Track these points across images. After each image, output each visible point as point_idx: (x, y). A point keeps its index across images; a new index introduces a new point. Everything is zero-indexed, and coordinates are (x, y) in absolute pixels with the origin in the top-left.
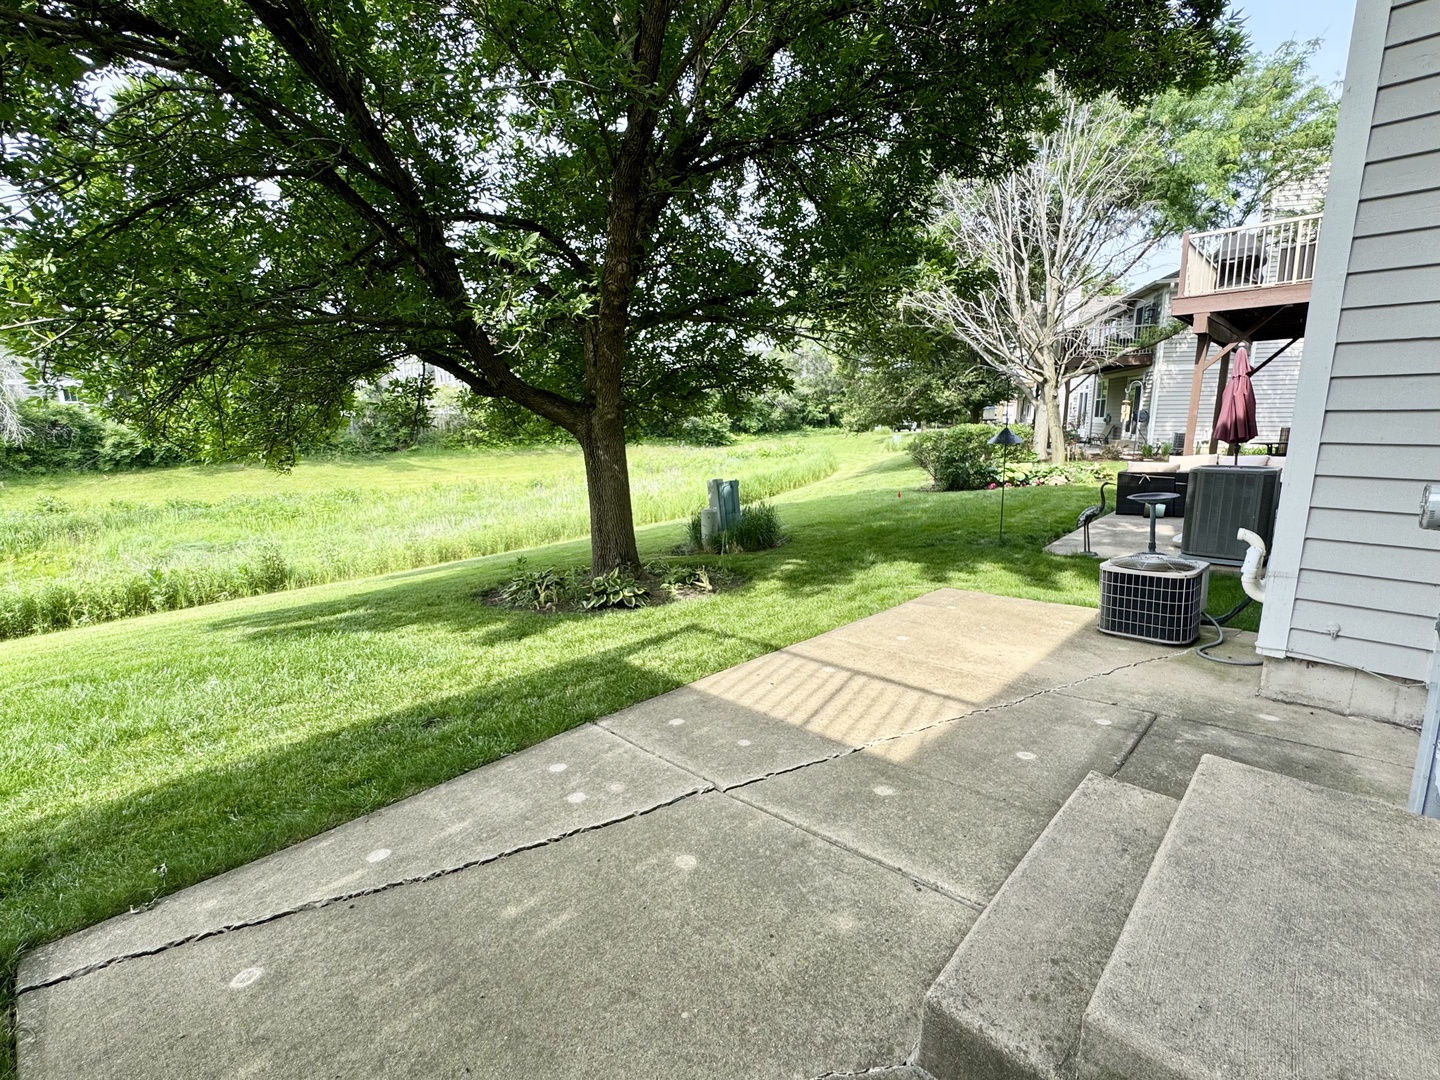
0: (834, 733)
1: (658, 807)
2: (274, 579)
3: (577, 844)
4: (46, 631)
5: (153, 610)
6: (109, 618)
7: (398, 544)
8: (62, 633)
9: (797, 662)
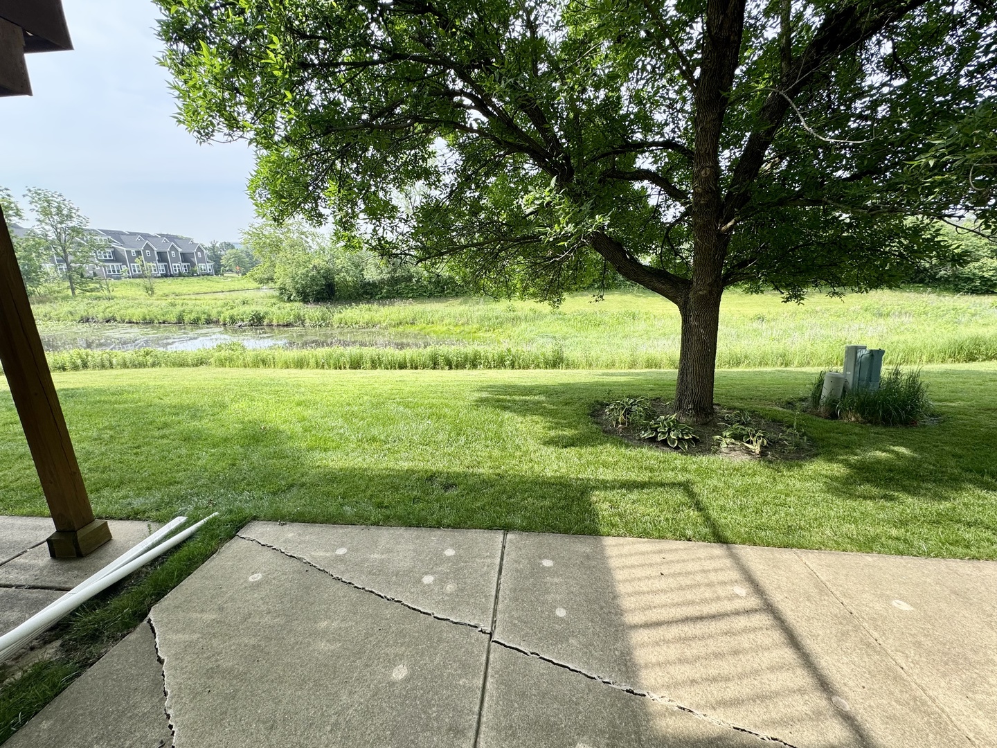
0: (642, 656)
1: (447, 620)
2: (556, 362)
3: (390, 611)
4: (469, 369)
5: (505, 367)
6: (490, 368)
7: (625, 354)
8: (474, 371)
9: (728, 562)
